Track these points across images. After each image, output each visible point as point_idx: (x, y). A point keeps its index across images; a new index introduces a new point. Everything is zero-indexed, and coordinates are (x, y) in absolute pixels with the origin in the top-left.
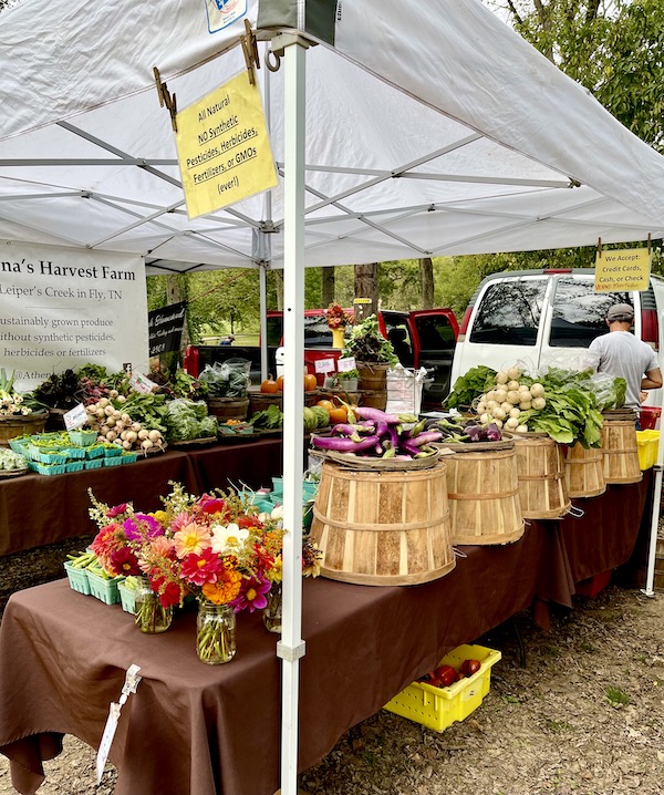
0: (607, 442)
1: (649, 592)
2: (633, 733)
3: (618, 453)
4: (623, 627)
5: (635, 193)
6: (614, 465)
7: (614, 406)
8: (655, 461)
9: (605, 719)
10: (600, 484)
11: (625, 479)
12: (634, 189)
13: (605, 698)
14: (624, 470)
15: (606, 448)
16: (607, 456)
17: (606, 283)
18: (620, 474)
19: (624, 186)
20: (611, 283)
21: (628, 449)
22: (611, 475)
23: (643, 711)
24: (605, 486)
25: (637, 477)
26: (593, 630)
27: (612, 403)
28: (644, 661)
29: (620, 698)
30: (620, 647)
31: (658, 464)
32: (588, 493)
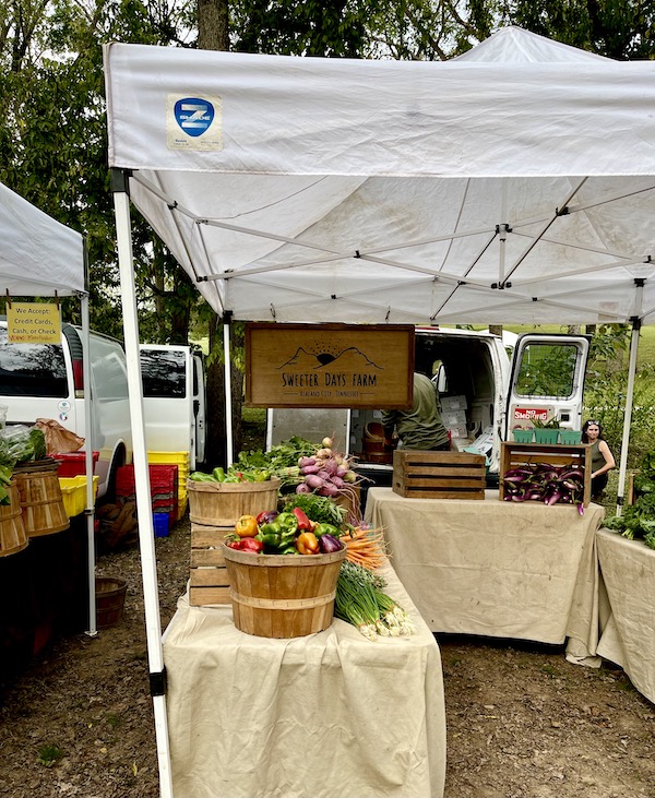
0: (28, 495)
1: (93, 632)
2: (65, 787)
3: (42, 504)
4: (65, 677)
5: (22, 252)
6: (39, 516)
7: (33, 457)
8: (85, 506)
9: (38, 782)
10: (21, 539)
11: (52, 529)
12: (20, 247)
13: (38, 760)
14: (49, 520)
15: (29, 501)
16: (30, 509)
17: (20, 335)
18: (46, 525)
19: (8, 243)
20: (25, 334)
21: (51, 499)
22: (36, 527)
23: (76, 759)
24: (26, 540)
25: (64, 524)
26: (32, 691)
27: (31, 455)
28: (80, 706)
29: (53, 755)
30: (60, 700)
31: (89, 508)
32: (7, 552)
